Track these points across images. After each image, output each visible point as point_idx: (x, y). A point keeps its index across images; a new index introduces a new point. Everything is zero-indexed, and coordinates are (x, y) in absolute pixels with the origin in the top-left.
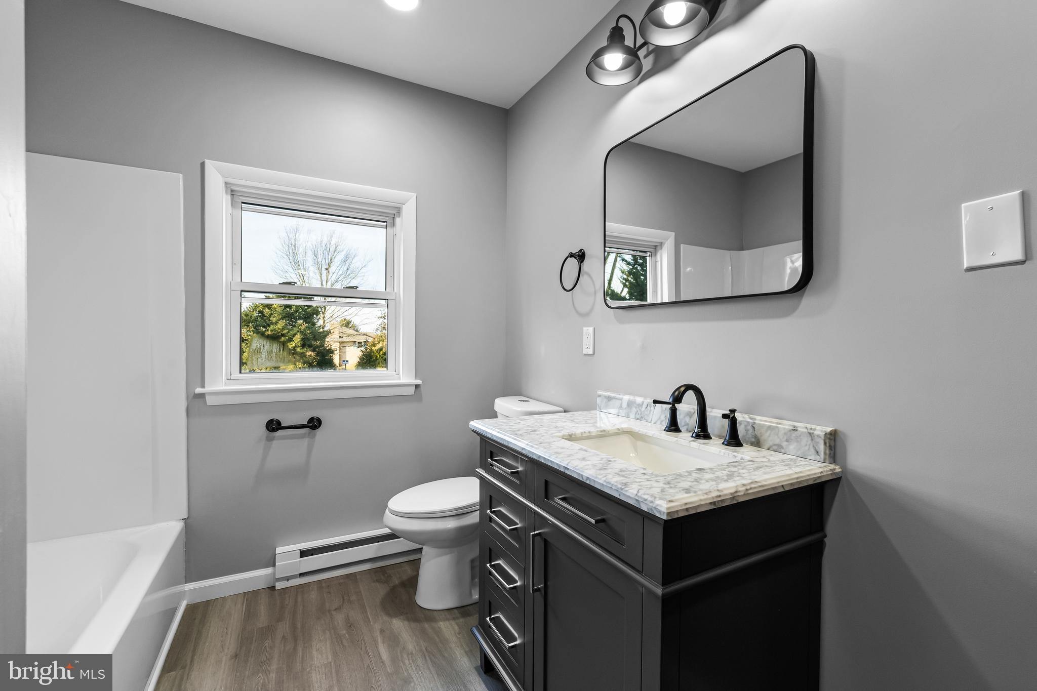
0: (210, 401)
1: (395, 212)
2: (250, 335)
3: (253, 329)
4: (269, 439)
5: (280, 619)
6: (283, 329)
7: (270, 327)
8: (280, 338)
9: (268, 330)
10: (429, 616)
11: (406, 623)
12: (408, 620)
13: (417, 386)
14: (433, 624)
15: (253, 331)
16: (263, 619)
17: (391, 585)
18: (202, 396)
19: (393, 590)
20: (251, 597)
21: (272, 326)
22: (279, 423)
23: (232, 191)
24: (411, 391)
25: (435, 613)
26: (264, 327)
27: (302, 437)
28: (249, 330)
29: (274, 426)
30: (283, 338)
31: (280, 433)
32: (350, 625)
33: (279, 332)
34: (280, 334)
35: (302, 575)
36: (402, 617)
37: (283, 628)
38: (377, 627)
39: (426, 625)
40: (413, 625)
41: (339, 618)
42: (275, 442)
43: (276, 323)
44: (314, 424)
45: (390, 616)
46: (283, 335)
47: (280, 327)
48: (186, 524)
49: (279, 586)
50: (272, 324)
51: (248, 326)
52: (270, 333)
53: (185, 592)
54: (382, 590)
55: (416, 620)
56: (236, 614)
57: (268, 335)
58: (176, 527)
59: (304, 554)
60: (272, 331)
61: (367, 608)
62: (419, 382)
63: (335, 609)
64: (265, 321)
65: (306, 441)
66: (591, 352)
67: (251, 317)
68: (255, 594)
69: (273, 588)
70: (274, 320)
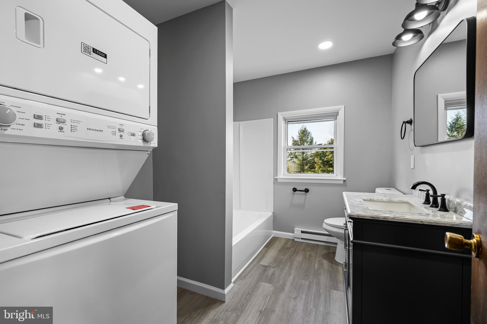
0: (279, 181)
1: (336, 114)
2: (318, 161)
3: (319, 158)
4: (294, 194)
5: (292, 247)
6: (331, 158)
7: (326, 157)
8: (330, 162)
9: (325, 159)
10: (337, 264)
11: (328, 262)
12: (329, 262)
13: (344, 181)
14: (337, 266)
15: (319, 159)
16: (288, 246)
17: (329, 251)
18: (277, 179)
19: (329, 253)
20: (288, 240)
21: (327, 157)
22: (296, 189)
23: (285, 119)
24: (342, 182)
25: (340, 264)
26: (324, 157)
27: (303, 194)
28: (318, 159)
29: (295, 190)
30: (331, 162)
31: (297, 192)
32: (310, 256)
33: (330, 159)
34: (330, 160)
35: (302, 239)
36: (327, 260)
37: (293, 249)
38: (318, 259)
39: (334, 265)
40: (330, 264)
41: (308, 253)
42: (295, 195)
43: (329, 155)
44: (307, 191)
45: (324, 258)
46: (331, 161)
47: (330, 157)
48: (273, 214)
49: (296, 240)
50: (327, 156)
51: (317, 157)
52: (326, 160)
53: (273, 233)
54: (325, 252)
55: (332, 263)
56: (283, 242)
57: (325, 160)
58: (270, 214)
59: (302, 232)
60: (327, 159)
61: (318, 255)
62: (345, 179)
63: (308, 251)
64: (324, 154)
65: (304, 196)
66: (413, 168)
67: (319, 153)
68: (289, 239)
69: (294, 240)
70: (327, 154)
